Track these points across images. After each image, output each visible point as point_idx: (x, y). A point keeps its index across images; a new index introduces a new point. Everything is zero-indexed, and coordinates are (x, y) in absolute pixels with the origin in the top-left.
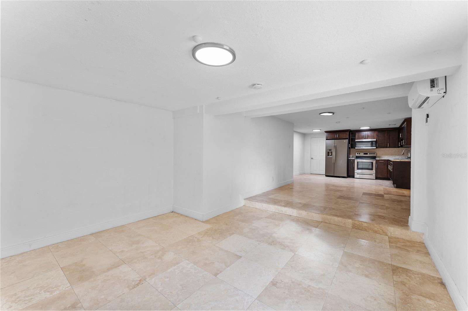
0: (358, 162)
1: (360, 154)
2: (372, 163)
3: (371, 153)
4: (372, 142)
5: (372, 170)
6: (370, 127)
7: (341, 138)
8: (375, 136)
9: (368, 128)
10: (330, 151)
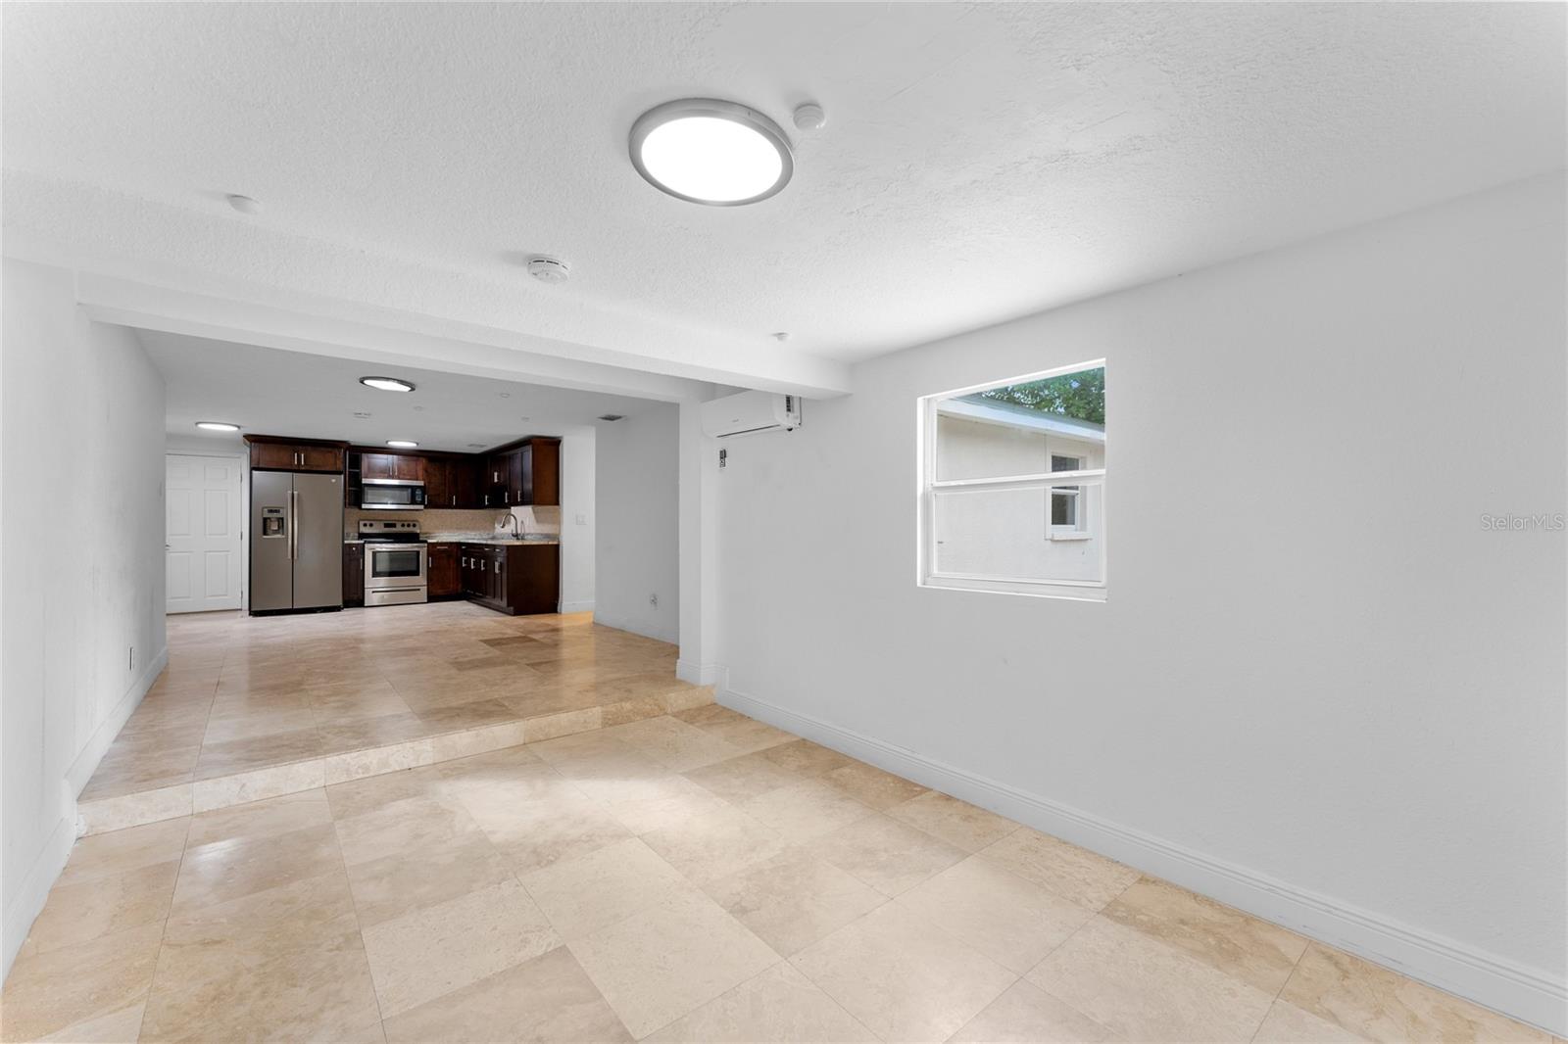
0: (374, 554)
1: (371, 525)
2: (418, 552)
3: (406, 523)
4: (413, 488)
5: (418, 574)
6: (418, 444)
7: (314, 469)
8: (420, 473)
9: (410, 445)
10: (275, 515)
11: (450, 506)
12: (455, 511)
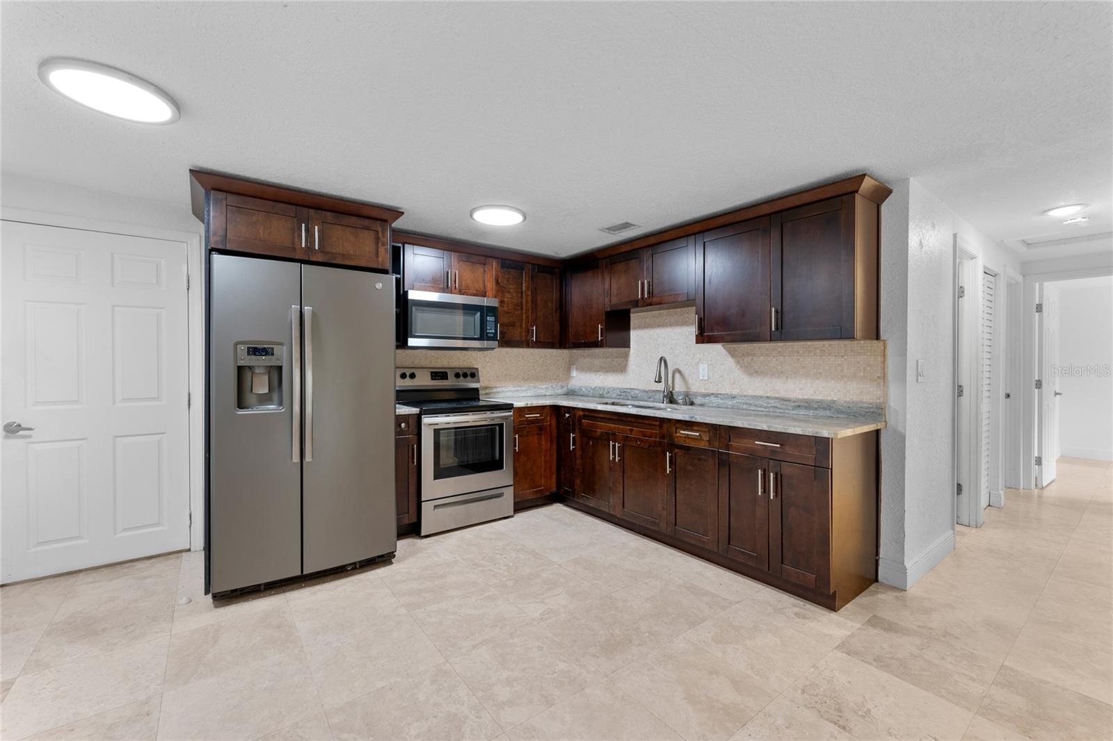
0: (435, 435)
1: (412, 376)
3: (461, 373)
4: (483, 312)
5: (500, 468)
7: (338, 261)
8: (491, 285)
10: (264, 360)
11: (528, 344)
12: (536, 351)
